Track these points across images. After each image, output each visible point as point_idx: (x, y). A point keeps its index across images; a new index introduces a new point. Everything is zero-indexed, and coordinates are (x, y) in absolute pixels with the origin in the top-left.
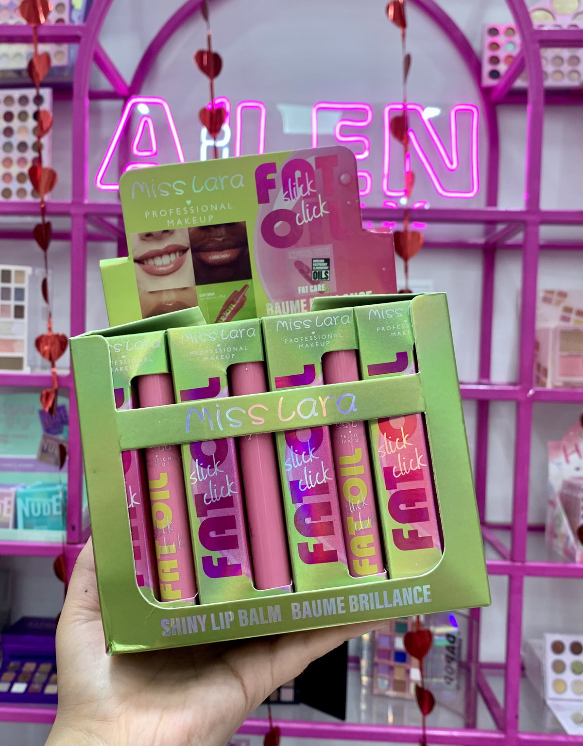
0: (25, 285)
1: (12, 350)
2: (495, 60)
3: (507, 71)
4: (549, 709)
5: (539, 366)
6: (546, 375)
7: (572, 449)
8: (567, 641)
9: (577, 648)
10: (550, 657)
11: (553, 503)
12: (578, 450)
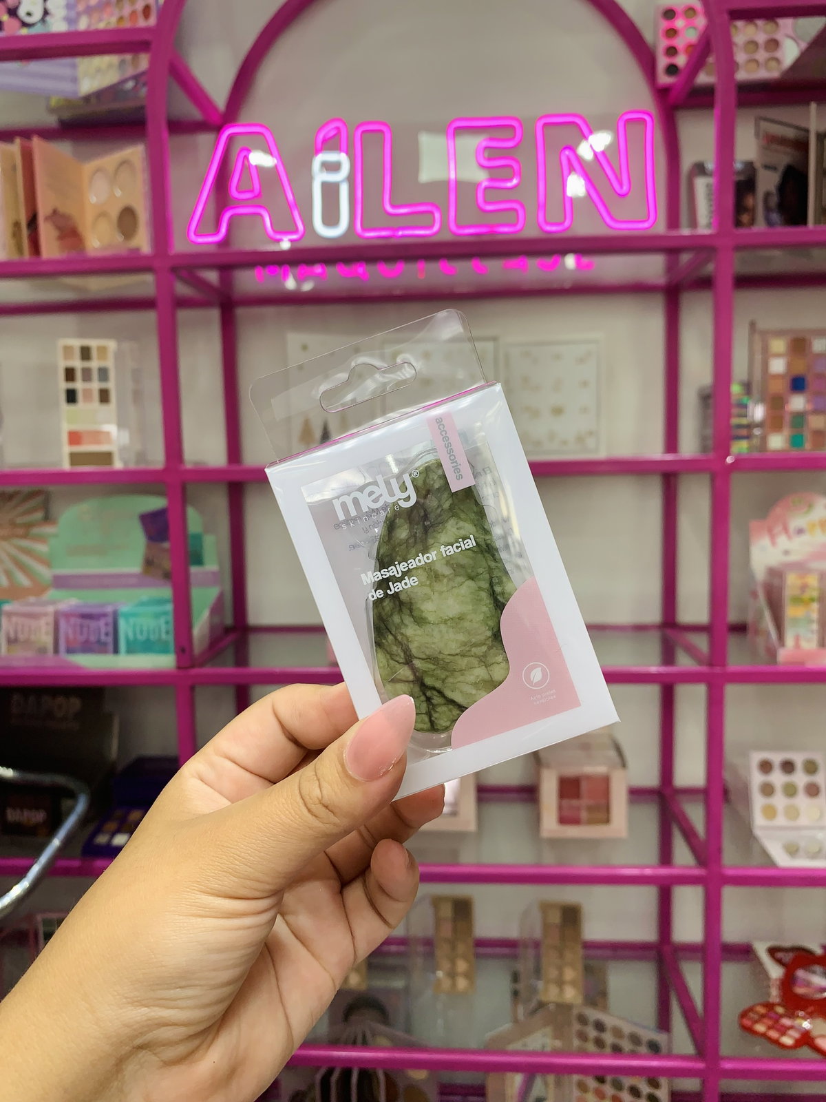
0: (110, 363)
1: (98, 442)
2: (672, 51)
3: (688, 64)
4: (756, 838)
7: (778, 528)
8: (777, 758)
9: (788, 767)
10: (757, 778)
11: (754, 595)
12: (786, 530)
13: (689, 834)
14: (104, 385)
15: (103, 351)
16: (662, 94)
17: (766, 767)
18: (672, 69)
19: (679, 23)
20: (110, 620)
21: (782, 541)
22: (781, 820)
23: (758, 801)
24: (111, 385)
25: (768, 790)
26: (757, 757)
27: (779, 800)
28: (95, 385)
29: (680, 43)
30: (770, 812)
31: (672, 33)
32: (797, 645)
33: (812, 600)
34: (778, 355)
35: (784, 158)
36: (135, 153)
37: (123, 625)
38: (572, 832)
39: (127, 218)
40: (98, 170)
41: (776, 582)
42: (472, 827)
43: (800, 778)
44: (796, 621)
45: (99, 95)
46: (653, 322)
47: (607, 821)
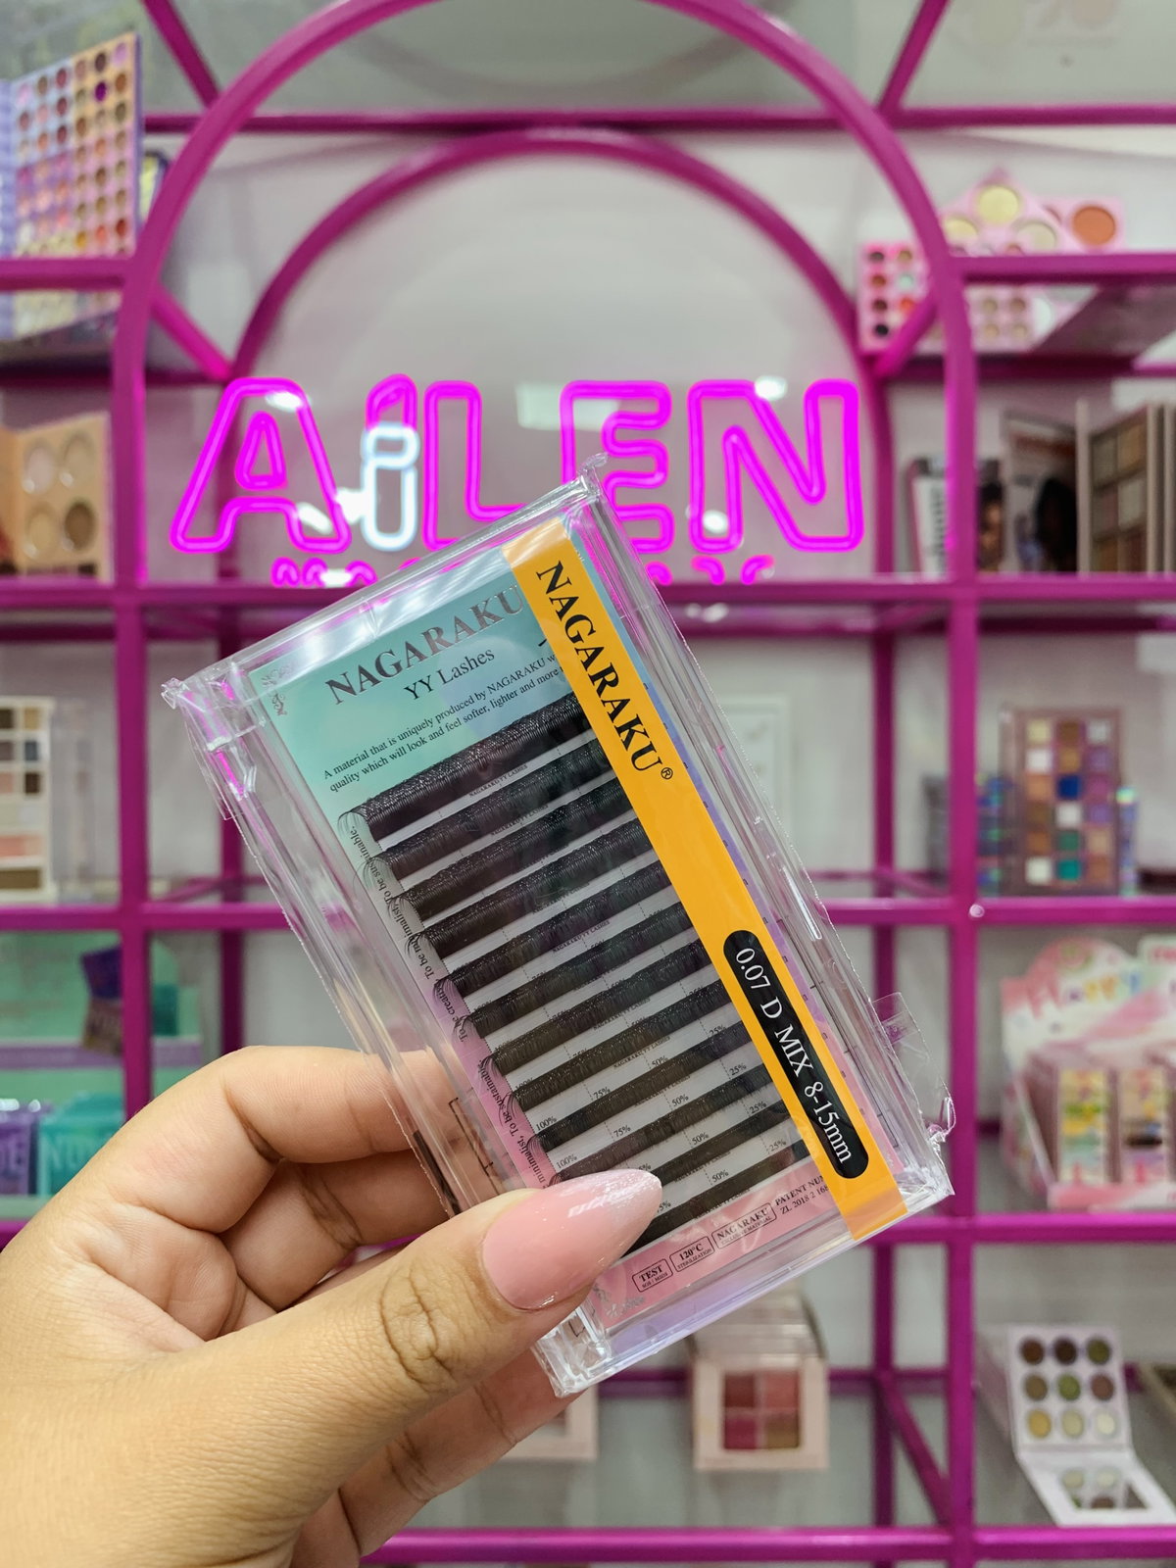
0: (42, 735)
1: (19, 853)
2: (880, 305)
4: (1020, 1467)
7: (1043, 992)
8: (1048, 1336)
9: (1065, 1352)
10: (1018, 1371)
11: (1010, 1092)
12: (1054, 993)
13: (921, 1461)
14: (33, 767)
15: (32, 714)
16: (867, 362)
17: (1032, 1352)
18: (881, 330)
19: (890, 268)
20: (25, 1138)
21: (1050, 1010)
22: (1057, 1437)
23: (1022, 1406)
24: (44, 766)
25: (1036, 1389)
26: (1019, 1334)
27: (1054, 1404)
28: (19, 767)
29: (892, 294)
30: (1041, 1425)
31: (879, 280)
32: (1078, 1182)
33: (1097, 1111)
34: (1038, 746)
35: (1042, 467)
36: (94, 425)
37: (45, 1147)
38: (743, 1461)
39: (78, 518)
40: (39, 445)
41: (1043, 1078)
42: (589, 1453)
43: (1084, 1369)
44: (1074, 1142)
45: (46, 337)
46: (855, 679)
47: (796, 1443)
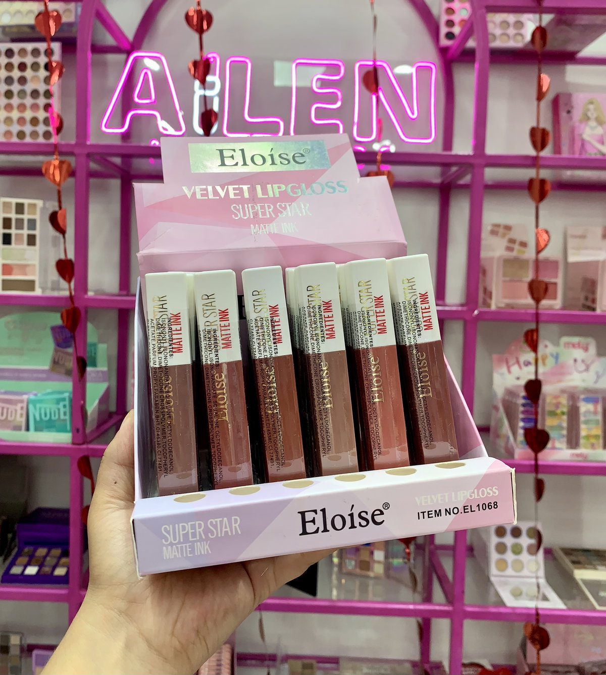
0: (37, 217)
1: (25, 274)
2: (450, 23)
3: (461, 33)
4: (492, 584)
5: (485, 290)
6: (491, 298)
7: (513, 361)
8: (509, 524)
9: (516, 532)
10: (494, 541)
11: (496, 407)
12: (518, 362)
13: (442, 580)
14: (32, 232)
15: (32, 207)
16: (443, 52)
17: (500, 532)
18: (450, 36)
19: (456, 5)
22: (510, 571)
23: (494, 556)
24: (37, 232)
25: (501, 548)
27: (509, 556)
28: (25, 232)
29: (456, 18)
30: (502, 565)
31: (450, 11)
41: (512, 399)
43: (524, 541)
